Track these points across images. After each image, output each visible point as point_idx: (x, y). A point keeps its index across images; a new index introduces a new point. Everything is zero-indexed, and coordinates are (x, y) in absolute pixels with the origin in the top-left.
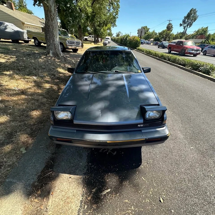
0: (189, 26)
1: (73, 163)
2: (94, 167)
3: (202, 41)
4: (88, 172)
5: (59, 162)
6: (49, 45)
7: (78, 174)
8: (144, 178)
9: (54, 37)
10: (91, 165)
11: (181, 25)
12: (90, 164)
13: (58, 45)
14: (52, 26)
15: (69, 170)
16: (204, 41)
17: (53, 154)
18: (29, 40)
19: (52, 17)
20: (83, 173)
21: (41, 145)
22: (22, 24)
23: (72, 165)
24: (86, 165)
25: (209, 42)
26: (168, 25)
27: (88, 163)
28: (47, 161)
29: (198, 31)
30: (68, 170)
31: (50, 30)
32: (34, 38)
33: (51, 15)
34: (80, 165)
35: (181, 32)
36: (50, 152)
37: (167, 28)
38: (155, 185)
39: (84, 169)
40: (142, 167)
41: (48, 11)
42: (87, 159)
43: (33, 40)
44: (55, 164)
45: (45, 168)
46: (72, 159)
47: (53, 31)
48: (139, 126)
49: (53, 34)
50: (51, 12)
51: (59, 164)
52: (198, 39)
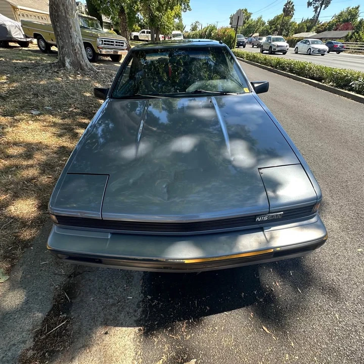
0: (323, 6)
1: (112, 297)
2: (158, 304)
3: (348, 35)
4: (146, 316)
5: (83, 296)
6: (63, 47)
7: (124, 323)
8: (267, 328)
9: (71, 28)
10: (152, 300)
11: (309, 4)
12: (149, 297)
13: (80, 46)
14: (63, 5)
15: (105, 314)
16: (350, 34)
17: (70, 277)
18: (29, 40)
20: (135, 321)
22: (12, 9)
23: (111, 301)
24: (141, 299)
25: (359, 35)
26: (286, 5)
27: (145, 294)
28: (57, 293)
29: (341, 15)
30: (102, 315)
32: (36, 36)
34: (128, 299)
35: (309, 18)
36: (63, 271)
37: (284, 10)
38: (293, 345)
39: (135, 311)
40: (261, 300)
42: (142, 286)
44: (73, 301)
45: (50, 312)
46: (111, 287)
47: (66, 17)
49: (68, 24)
51: (82, 301)
52: (340, 30)
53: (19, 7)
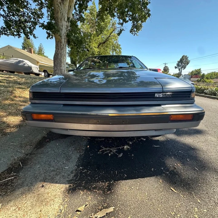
0: (183, 68)
1: (53, 167)
2: (87, 171)
3: (198, 80)
4: (76, 178)
5: (32, 165)
6: (56, 70)
7: (59, 181)
8: (175, 190)
9: (62, 63)
10: (83, 170)
11: (176, 68)
12: (81, 168)
13: (64, 71)
14: (61, 54)
15: (45, 176)
16: (199, 79)
17: (27, 155)
18: (40, 73)
19: (62, 47)
20: (67, 181)
21: (12, 142)
23: (52, 169)
24: (75, 169)
25: (204, 80)
26: (164, 68)
27: (78, 166)
28: (14, 162)
29: (193, 72)
30: (43, 175)
31: (58, 57)
32: (45, 71)
33: (61, 45)
34: (65, 168)
35: (177, 73)
36: (23, 151)
37: (164, 69)
38: (199, 201)
39: (69, 175)
40: (167, 173)
41: (58, 42)
42: (77, 162)
43: (43, 74)
44: (24, 167)
45: (5, 171)
46: (54, 161)
47: (61, 58)
48: (157, 95)
49: (61, 61)
50: (61, 42)
51: (30, 168)
52: (193, 78)
53: (40, 62)
